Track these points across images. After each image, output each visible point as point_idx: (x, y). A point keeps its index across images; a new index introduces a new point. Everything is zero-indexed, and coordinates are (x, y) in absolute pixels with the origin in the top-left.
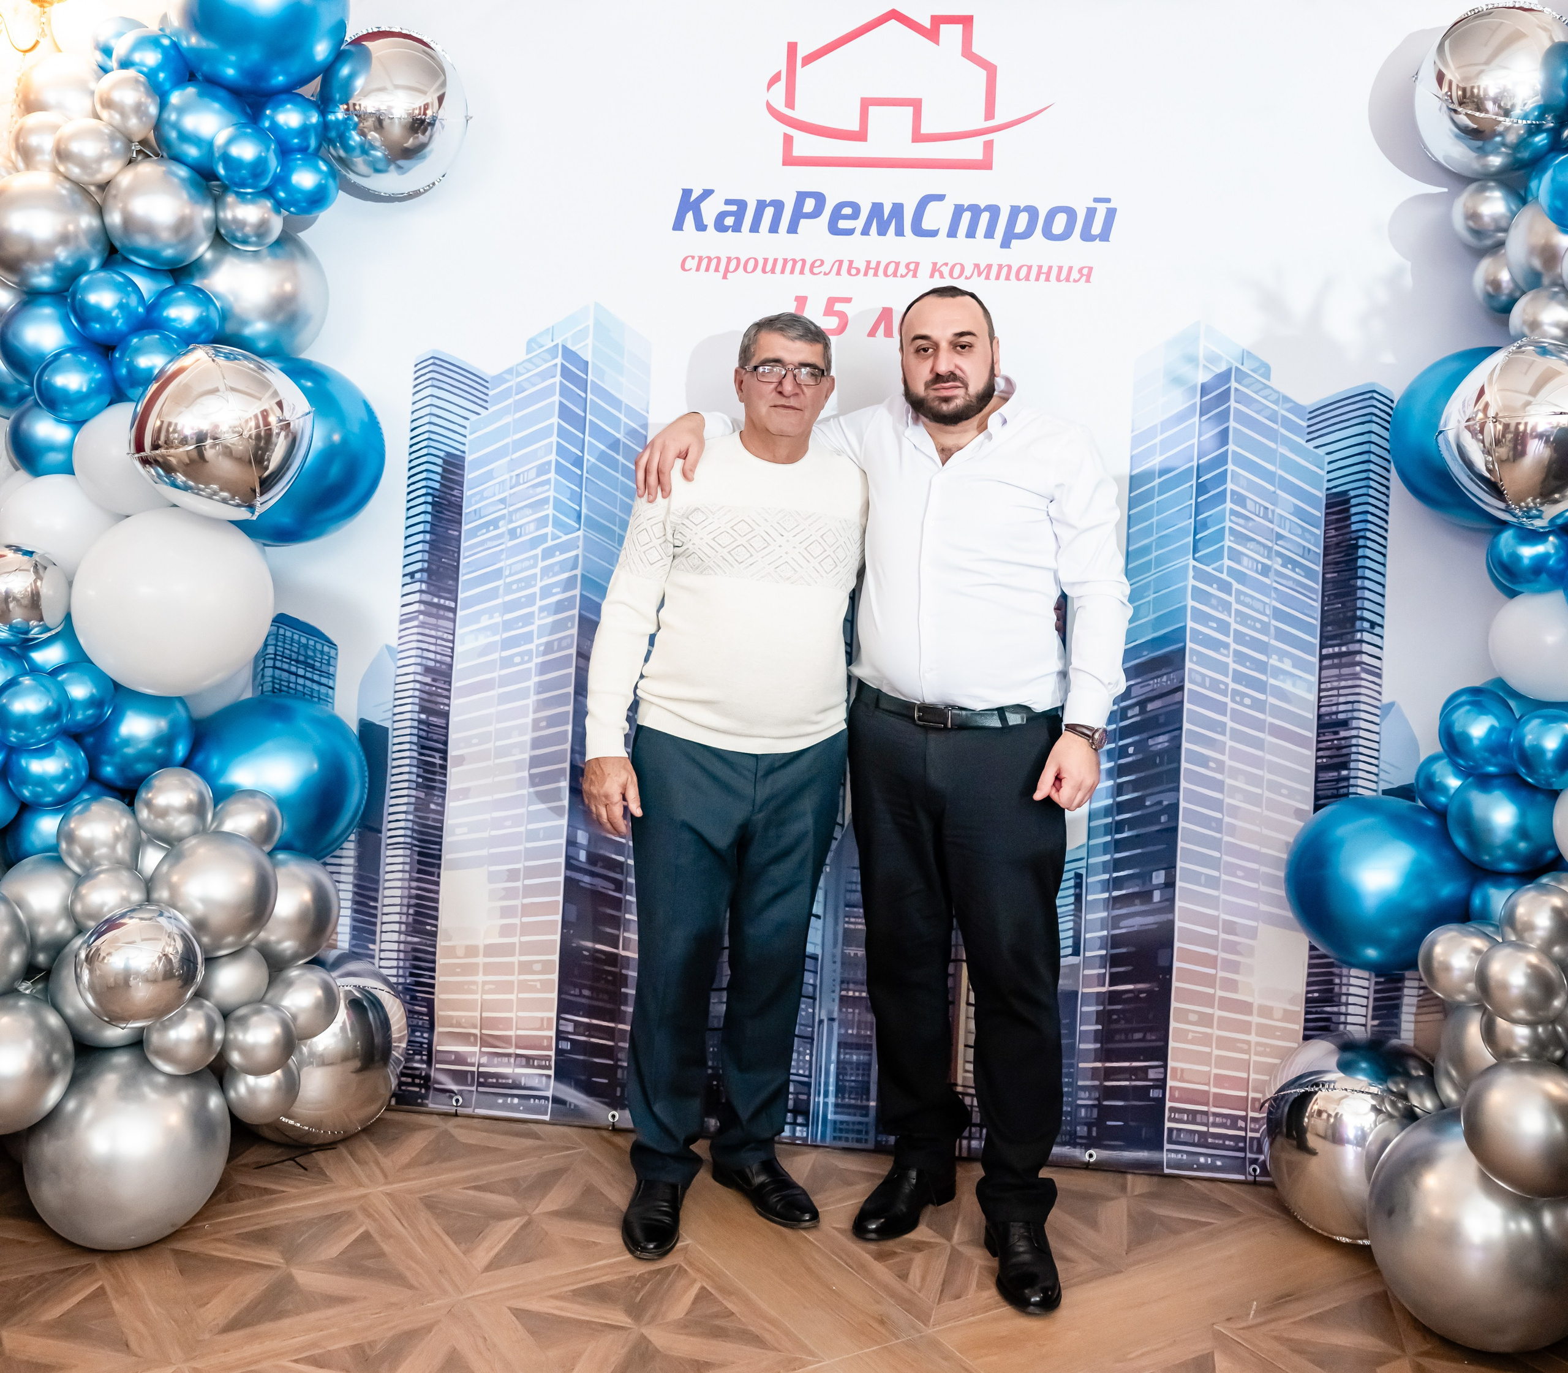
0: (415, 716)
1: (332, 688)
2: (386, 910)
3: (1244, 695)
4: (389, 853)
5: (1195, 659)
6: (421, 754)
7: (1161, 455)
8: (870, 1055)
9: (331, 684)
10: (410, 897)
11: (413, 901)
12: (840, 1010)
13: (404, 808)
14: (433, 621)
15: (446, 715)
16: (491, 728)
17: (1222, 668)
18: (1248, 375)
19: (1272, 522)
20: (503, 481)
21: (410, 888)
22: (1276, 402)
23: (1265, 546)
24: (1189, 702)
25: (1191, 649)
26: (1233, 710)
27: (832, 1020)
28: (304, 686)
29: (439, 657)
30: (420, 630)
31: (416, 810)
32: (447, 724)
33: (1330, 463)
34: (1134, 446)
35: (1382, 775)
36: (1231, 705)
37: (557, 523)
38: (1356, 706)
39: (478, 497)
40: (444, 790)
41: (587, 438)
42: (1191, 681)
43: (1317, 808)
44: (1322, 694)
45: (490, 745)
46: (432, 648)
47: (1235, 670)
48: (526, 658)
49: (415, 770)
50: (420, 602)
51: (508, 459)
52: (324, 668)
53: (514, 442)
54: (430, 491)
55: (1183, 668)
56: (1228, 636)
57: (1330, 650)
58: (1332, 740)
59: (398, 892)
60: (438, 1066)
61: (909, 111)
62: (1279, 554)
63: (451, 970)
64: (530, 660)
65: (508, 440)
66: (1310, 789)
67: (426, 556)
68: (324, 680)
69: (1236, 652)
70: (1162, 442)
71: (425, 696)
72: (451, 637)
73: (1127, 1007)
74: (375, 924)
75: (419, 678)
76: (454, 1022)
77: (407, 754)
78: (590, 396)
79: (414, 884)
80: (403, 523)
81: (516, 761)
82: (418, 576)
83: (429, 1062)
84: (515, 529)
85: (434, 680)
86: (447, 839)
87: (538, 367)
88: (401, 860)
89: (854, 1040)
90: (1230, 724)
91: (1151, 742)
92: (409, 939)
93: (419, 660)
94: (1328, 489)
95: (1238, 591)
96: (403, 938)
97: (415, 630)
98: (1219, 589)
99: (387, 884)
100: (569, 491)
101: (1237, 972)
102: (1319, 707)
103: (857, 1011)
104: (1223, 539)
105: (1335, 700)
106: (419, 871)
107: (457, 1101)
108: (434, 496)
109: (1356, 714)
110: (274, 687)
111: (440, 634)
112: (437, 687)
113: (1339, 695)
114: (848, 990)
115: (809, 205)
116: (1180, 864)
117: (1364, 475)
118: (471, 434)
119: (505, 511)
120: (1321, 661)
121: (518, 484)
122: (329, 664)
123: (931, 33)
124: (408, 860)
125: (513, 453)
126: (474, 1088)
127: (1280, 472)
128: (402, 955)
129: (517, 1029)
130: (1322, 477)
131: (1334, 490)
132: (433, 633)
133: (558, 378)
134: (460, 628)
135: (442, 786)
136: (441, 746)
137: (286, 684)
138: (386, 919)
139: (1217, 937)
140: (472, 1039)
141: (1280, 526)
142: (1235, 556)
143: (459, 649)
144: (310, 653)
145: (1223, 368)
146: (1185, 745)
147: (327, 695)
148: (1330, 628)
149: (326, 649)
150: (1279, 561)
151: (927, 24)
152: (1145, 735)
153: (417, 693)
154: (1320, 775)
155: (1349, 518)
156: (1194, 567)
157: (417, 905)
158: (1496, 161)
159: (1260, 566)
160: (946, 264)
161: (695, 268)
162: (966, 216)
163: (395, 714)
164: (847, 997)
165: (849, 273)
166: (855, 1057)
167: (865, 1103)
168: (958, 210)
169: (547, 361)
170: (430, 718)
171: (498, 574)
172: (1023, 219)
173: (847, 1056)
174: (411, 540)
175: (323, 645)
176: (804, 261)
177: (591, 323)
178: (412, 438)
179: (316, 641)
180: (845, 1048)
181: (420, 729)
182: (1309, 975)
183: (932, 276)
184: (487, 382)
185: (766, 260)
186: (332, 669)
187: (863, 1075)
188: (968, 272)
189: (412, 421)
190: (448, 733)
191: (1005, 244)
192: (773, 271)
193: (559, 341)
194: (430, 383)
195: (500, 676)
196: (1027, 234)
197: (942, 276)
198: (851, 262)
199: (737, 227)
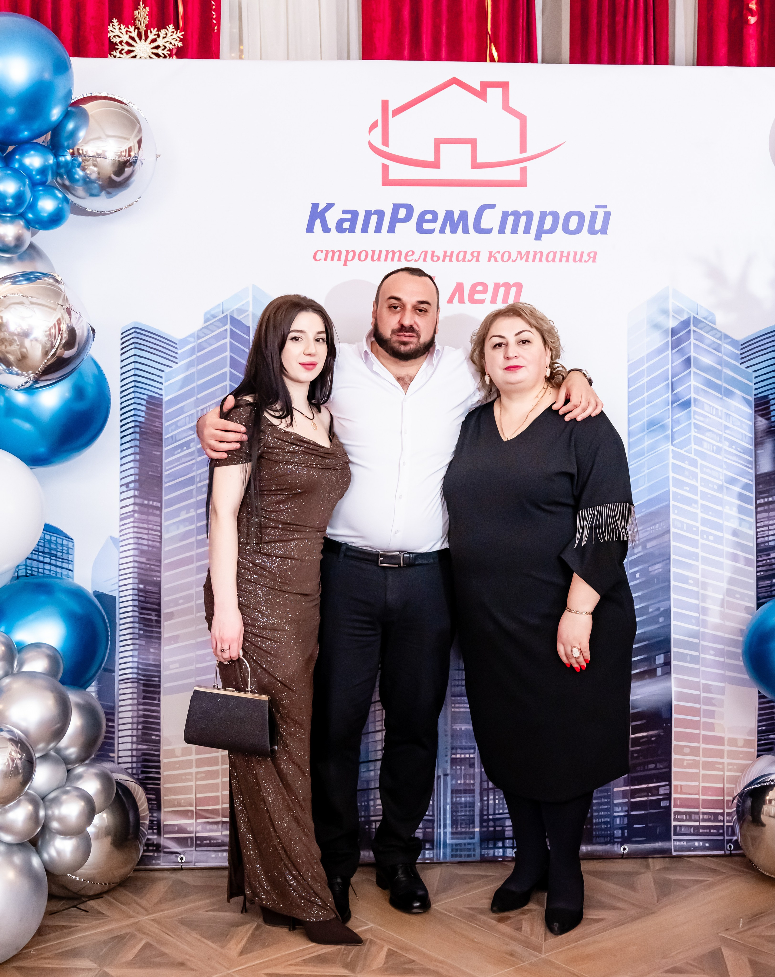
0: (136, 586)
1: (72, 571)
2: (121, 728)
3: (709, 534)
4: (121, 687)
5: (676, 512)
6: (141, 614)
7: (647, 377)
8: (474, 797)
9: (70, 568)
10: (139, 717)
11: (141, 720)
12: (451, 768)
13: (130, 653)
14: (145, 517)
15: (158, 584)
16: (193, 591)
17: (694, 516)
18: (701, 321)
19: (721, 418)
20: (192, 415)
21: (138, 710)
22: (720, 339)
23: (717, 434)
24: (674, 541)
25: (673, 505)
26: (702, 544)
27: (446, 775)
28: (50, 570)
29: (150, 543)
30: (136, 525)
31: (139, 654)
32: (160, 591)
33: (756, 377)
34: (629, 373)
36: (701, 541)
39: (174, 426)
40: (160, 638)
42: (675, 527)
43: (759, 605)
44: (758, 530)
45: (193, 604)
46: (145, 537)
47: (702, 518)
49: (137, 625)
50: (134, 504)
51: (194, 398)
52: (65, 556)
53: (198, 386)
54: (137, 424)
55: (669, 518)
56: (697, 495)
57: (762, 501)
58: (766, 560)
59: (130, 714)
60: (165, 836)
61: (468, 147)
62: (726, 439)
63: (172, 766)
65: (194, 384)
66: (753, 593)
67: (137, 471)
68: (65, 565)
69: (702, 505)
70: (647, 367)
71: (142, 571)
72: (159, 528)
73: (645, 747)
74: (113, 738)
75: (137, 559)
76: (176, 803)
77: (130, 614)
79: (141, 707)
80: (118, 448)
82: (132, 485)
83: (159, 834)
85: (148, 560)
86: (164, 673)
87: (213, 331)
88: (130, 690)
89: (462, 788)
90: (701, 554)
91: (650, 569)
92: (140, 747)
93: (136, 546)
94: (755, 395)
95: (702, 466)
96: (135, 747)
97: (132, 525)
98: (690, 465)
99: (121, 709)
101: (713, 718)
102: (757, 539)
103: (463, 768)
104: (690, 431)
105: (766, 533)
106: (145, 698)
107: (182, 859)
108: (140, 427)
110: (26, 573)
111: (150, 526)
112: (151, 565)
113: (769, 530)
114: (456, 754)
115: (402, 213)
116: (673, 649)
118: (166, 381)
120: (756, 508)
122: (68, 553)
123: (481, 94)
124: (136, 690)
125: (198, 394)
126: (193, 849)
127: (725, 385)
128: (135, 759)
129: (223, 803)
130: (752, 386)
131: (759, 395)
132: (145, 526)
133: (228, 340)
134: (166, 521)
135: (158, 635)
136: (156, 607)
137: (36, 570)
138: (121, 734)
139: (700, 695)
140: (190, 814)
141: (726, 421)
142: (699, 442)
143: (165, 536)
144: (53, 546)
145: (685, 317)
146: (673, 570)
147: (68, 576)
148: (761, 486)
149: (65, 542)
150: (727, 443)
151: (478, 88)
152: (646, 565)
153: (136, 570)
154: (760, 583)
155: (769, 413)
156: (673, 450)
157: (144, 722)
159: (715, 448)
160: (499, 252)
161: (323, 258)
162: (511, 219)
163: (120, 586)
164: (456, 758)
165: (432, 259)
166: (463, 799)
167: (472, 830)
168: (505, 215)
169: (219, 328)
170: (147, 587)
171: (191, 481)
172: (549, 220)
173: (458, 799)
174: (125, 460)
175: (63, 540)
176: (400, 252)
177: (250, 299)
178: (122, 387)
179: (57, 538)
180: (456, 794)
181: (139, 596)
182: (760, 715)
183: (489, 260)
184: (176, 344)
185: (374, 252)
186: (70, 557)
187: (469, 811)
188: (513, 257)
189: (122, 374)
190: (160, 597)
191: (538, 237)
192: (379, 259)
193: (228, 313)
194: (133, 346)
195: (197, 554)
196: (552, 230)
197: (496, 260)
198: (433, 252)
199: (352, 230)
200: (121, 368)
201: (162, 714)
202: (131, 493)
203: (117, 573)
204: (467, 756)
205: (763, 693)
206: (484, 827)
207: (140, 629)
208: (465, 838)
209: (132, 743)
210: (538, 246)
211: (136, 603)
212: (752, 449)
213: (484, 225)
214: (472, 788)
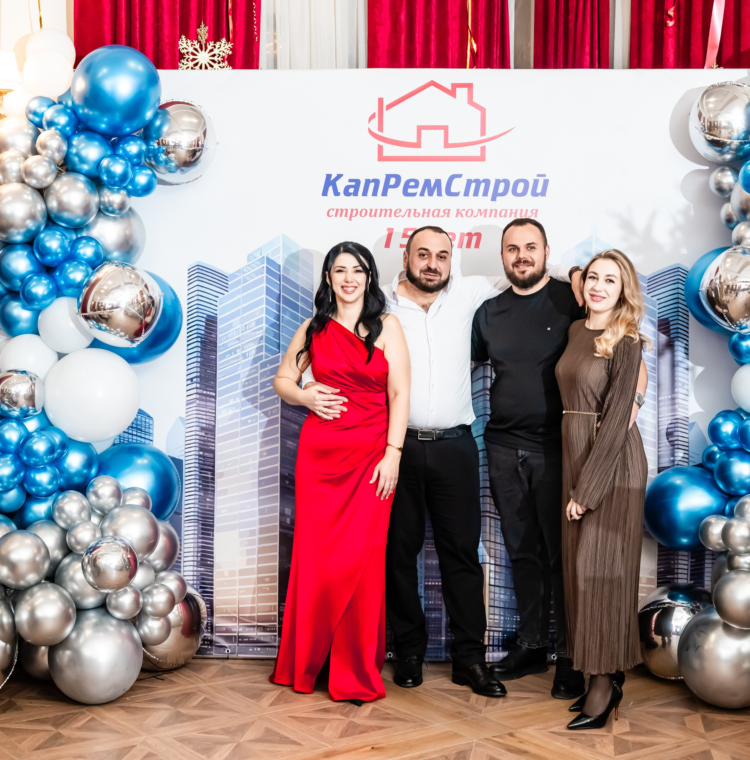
0: (197, 453)
1: (152, 441)
2: (186, 555)
4: (186, 525)
6: (200, 473)
8: (441, 614)
9: (151, 438)
10: (198, 547)
11: (200, 549)
12: (425, 592)
13: (193, 501)
14: (204, 403)
15: (213, 452)
16: (238, 457)
20: (238, 329)
21: (198, 542)
28: (137, 440)
29: (208, 422)
30: (197, 408)
31: (199, 502)
32: (214, 456)
33: (659, 304)
35: (690, 459)
37: (268, 350)
38: (676, 425)
39: (225, 338)
40: (214, 491)
41: (281, 305)
44: (660, 420)
45: (237, 466)
46: (204, 417)
48: (254, 420)
49: (197, 481)
50: (197, 393)
51: (240, 317)
52: (147, 430)
53: (242, 308)
54: (199, 335)
57: (662, 397)
59: (192, 545)
60: (216, 634)
61: (442, 132)
63: (222, 584)
64: (256, 421)
65: (240, 307)
67: (199, 369)
68: (147, 437)
71: (202, 442)
72: (214, 411)
74: (180, 562)
75: (198, 433)
76: (224, 611)
77: (193, 473)
78: (282, 283)
79: (200, 540)
80: (186, 353)
81: (251, 474)
82: (195, 380)
83: (212, 632)
84: (245, 353)
85: (206, 434)
86: (217, 516)
87: (254, 268)
88: (192, 528)
89: (433, 607)
92: (199, 569)
93: (197, 424)
94: (659, 317)
96: (195, 569)
97: (195, 408)
99: (186, 541)
100: (273, 333)
102: (658, 426)
103: (433, 592)
106: (202, 534)
107: (228, 651)
108: (201, 338)
109: (676, 429)
110: (120, 442)
111: (208, 410)
112: (208, 437)
114: (428, 582)
115: (393, 181)
117: (676, 310)
118: (220, 305)
119: (240, 345)
120: (658, 402)
121: (246, 330)
122: (149, 428)
123: (452, 92)
124: (196, 528)
125: (243, 314)
126: (236, 645)
128: (195, 578)
129: (258, 612)
130: (656, 311)
131: (662, 318)
132: (204, 409)
133: (265, 274)
134: (218, 406)
135: (212, 489)
136: (211, 468)
137: (127, 439)
138: (186, 559)
140: (234, 619)
143: (218, 417)
144: (139, 423)
147: (149, 444)
149: (147, 420)
151: (450, 88)
153: (197, 441)
154: (660, 460)
155: (669, 331)
157: (202, 551)
158: (728, 157)
160: (464, 210)
161: (334, 215)
162: (473, 185)
163: (186, 453)
164: (428, 585)
165: (414, 215)
166: (433, 615)
167: (439, 638)
168: (469, 182)
169: (258, 266)
170: (205, 454)
171: (237, 377)
172: (502, 186)
173: (429, 615)
174: (190, 362)
175: (146, 418)
176: (391, 210)
177: (281, 245)
178: (188, 308)
179: (142, 417)
180: (428, 611)
181: (199, 460)
182: (659, 560)
183: (457, 216)
184: (227, 277)
185: (371, 210)
186: (151, 430)
187: (438, 624)
188: (475, 214)
189: (189, 299)
190: (214, 461)
191: (494, 199)
192: (375, 215)
193: (264, 255)
194: (196, 279)
195: (241, 430)
196: (504, 193)
197: (462, 216)
198: (415, 210)
199: (356, 194)
200: (188, 295)
201: (215, 546)
202: (194, 385)
203: (184, 443)
204: (437, 583)
205: (662, 543)
206: (449, 636)
207: (200, 484)
208: (434, 644)
209: (193, 566)
210: (493, 205)
211: (197, 465)
212: (655, 359)
213: (453, 190)
214: (440, 607)
